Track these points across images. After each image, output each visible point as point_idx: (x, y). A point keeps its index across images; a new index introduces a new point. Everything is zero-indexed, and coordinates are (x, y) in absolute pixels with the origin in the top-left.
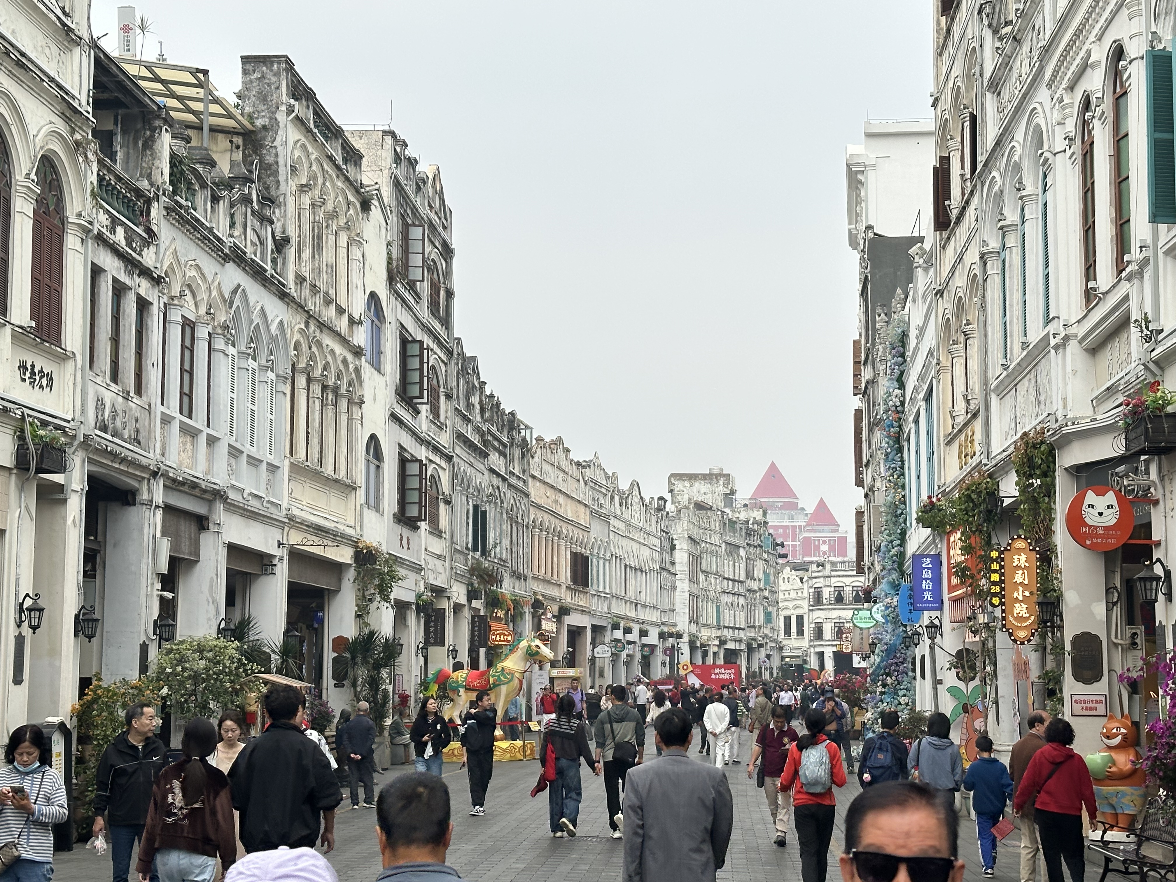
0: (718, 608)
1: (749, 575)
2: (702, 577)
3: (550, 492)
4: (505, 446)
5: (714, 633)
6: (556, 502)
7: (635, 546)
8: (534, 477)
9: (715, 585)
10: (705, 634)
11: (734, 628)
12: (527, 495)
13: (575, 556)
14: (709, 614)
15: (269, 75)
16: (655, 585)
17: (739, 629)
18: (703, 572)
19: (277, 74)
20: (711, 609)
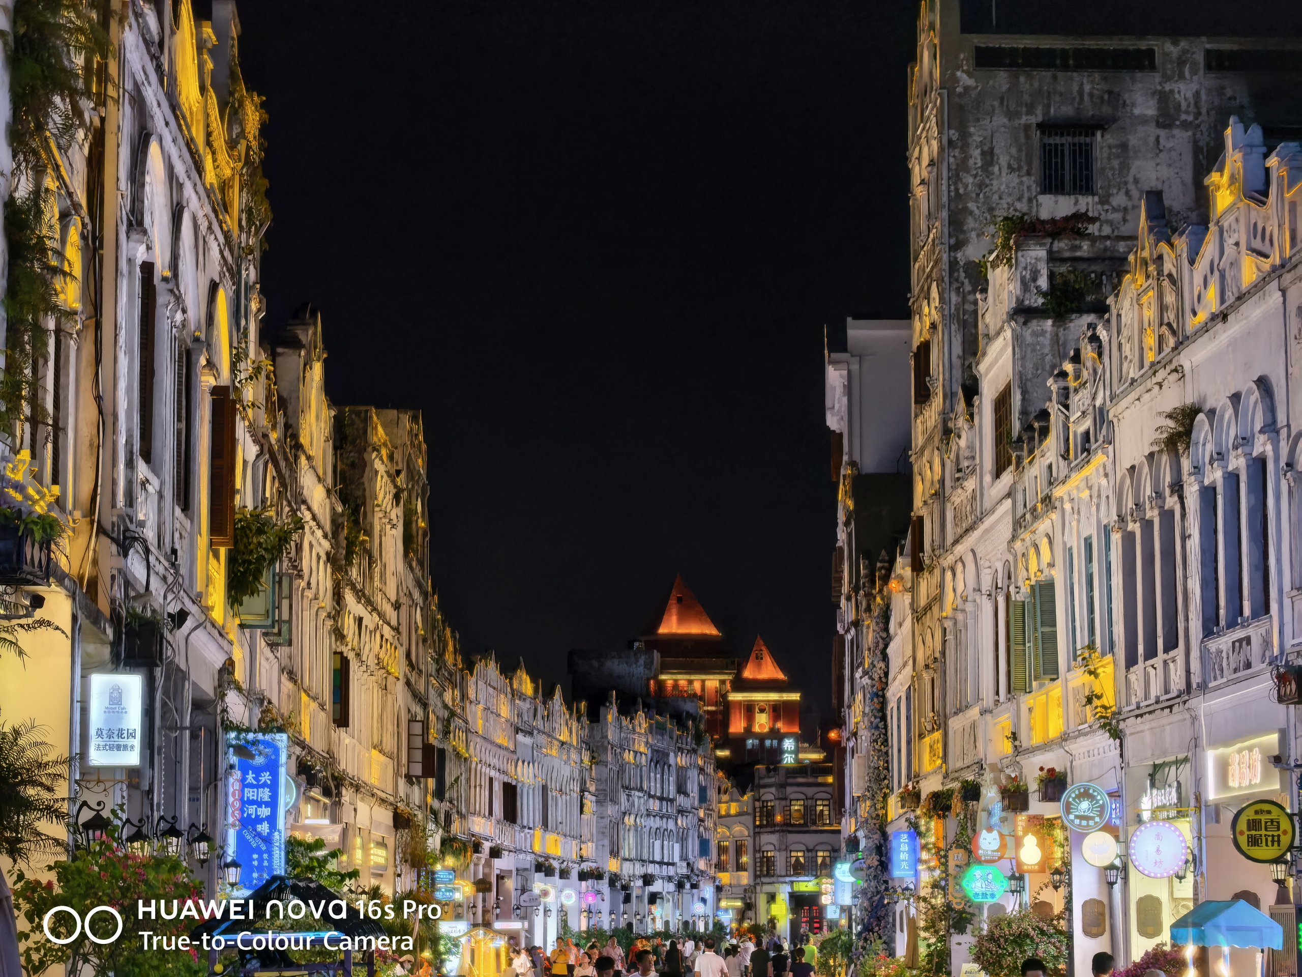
1: (681, 790)
5: (639, 870)
7: (556, 765)
8: (471, 702)
9: (638, 806)
10: (627, 872)
11: (661, 863)
13: (506, 787)
16: (575, 812)
17: (668, 864)
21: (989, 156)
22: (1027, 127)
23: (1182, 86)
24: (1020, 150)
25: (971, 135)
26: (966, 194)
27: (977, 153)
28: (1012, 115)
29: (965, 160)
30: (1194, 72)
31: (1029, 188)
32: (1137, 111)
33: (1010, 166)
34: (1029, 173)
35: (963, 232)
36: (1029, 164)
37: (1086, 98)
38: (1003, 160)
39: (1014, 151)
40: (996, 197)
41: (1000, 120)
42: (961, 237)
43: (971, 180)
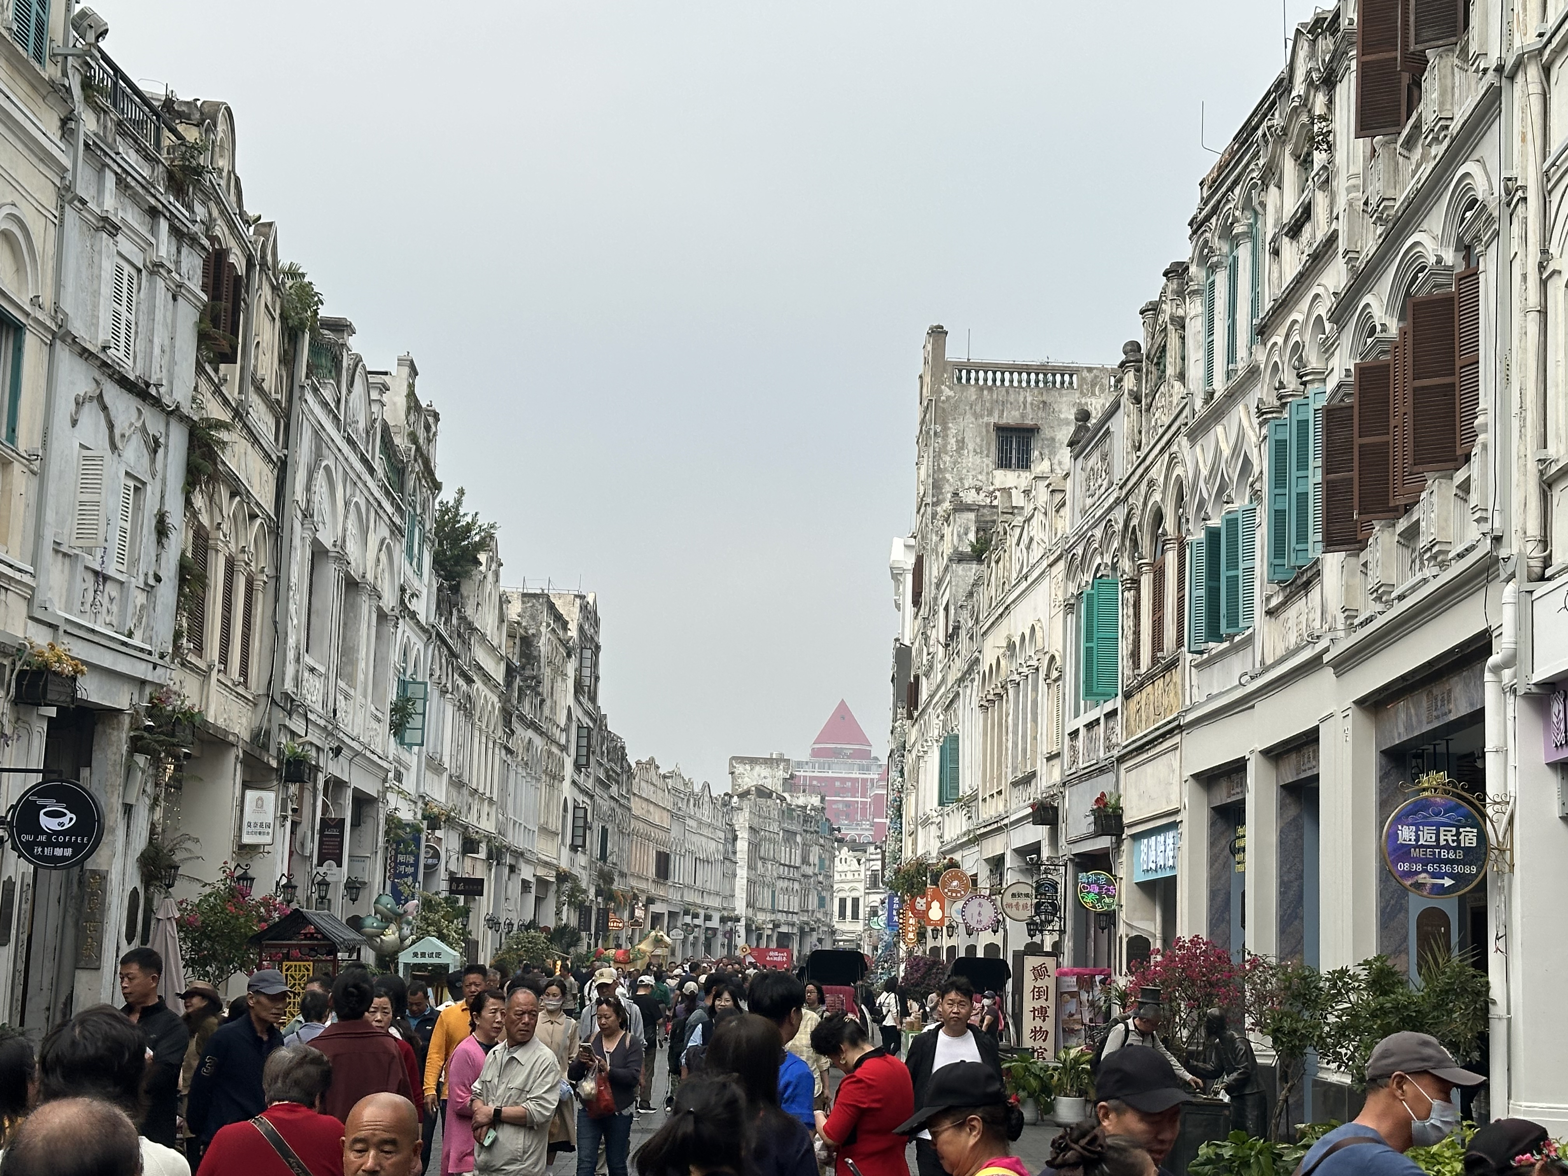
0: (773, 892)
1: (805, 861)
2: (760, 864)
3: (645, 805)
4: (618, 775)
6: (648, 811)
7: (704, 839)
8: (634, 794)
9: (771, 870)
10: (761, 917)
11: (787, 912)
12: (629, 809)
13: (659, 854)
14: (764, 898)
15: (537, 605)
16: (719, 874)
18: (761, 858)
19: (541, 604)
20: (767, 893)
21: (961, 444)
22: (988, 425)
23: (1094, 401)
24: (982, 440)
25: (949, 428)
26: (945, 469)
27: (953, 441)
28: (976, 416)
29: (945, 445)
30: (1102, 390)
31: (987, 466)
32: (1062, 416)
33: (975, 451)
34: (988, 456)
35: (942, 493)
36: (988, 450)
37: (1028, 406)
38: (971, 446)
39: (978, 440)
40: (964, 471)
41: (969, 418)
42: (940, 497)
43: (948, 458)
